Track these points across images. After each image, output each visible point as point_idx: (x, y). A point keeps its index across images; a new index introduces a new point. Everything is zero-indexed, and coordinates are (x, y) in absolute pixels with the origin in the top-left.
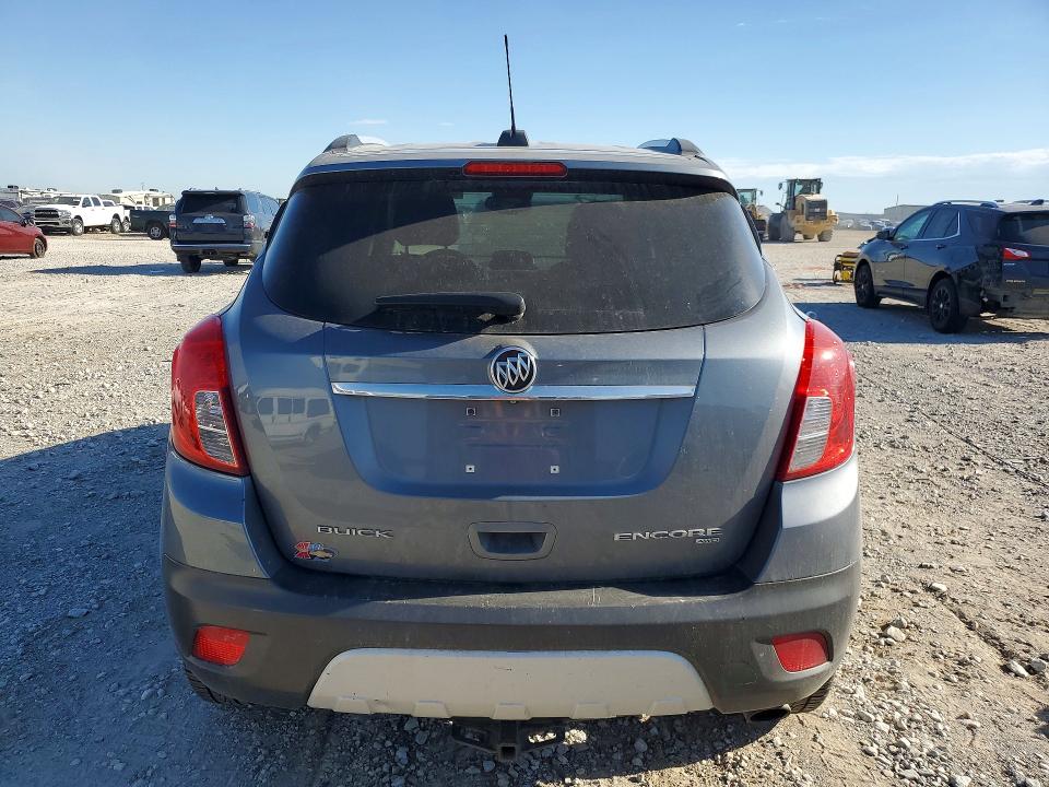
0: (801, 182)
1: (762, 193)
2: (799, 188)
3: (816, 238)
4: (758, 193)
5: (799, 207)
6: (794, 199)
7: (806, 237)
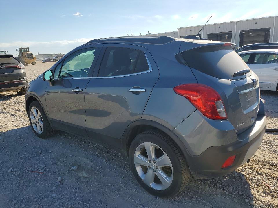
0: (23, 48)
1: (7, 52)
2: (23, 50)
3: (30, 64)
4: (6, 52)
5: (24, 56)
6: (22, 53)
7: (27, 64)
